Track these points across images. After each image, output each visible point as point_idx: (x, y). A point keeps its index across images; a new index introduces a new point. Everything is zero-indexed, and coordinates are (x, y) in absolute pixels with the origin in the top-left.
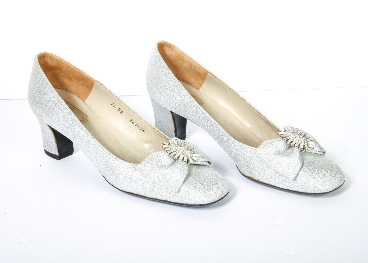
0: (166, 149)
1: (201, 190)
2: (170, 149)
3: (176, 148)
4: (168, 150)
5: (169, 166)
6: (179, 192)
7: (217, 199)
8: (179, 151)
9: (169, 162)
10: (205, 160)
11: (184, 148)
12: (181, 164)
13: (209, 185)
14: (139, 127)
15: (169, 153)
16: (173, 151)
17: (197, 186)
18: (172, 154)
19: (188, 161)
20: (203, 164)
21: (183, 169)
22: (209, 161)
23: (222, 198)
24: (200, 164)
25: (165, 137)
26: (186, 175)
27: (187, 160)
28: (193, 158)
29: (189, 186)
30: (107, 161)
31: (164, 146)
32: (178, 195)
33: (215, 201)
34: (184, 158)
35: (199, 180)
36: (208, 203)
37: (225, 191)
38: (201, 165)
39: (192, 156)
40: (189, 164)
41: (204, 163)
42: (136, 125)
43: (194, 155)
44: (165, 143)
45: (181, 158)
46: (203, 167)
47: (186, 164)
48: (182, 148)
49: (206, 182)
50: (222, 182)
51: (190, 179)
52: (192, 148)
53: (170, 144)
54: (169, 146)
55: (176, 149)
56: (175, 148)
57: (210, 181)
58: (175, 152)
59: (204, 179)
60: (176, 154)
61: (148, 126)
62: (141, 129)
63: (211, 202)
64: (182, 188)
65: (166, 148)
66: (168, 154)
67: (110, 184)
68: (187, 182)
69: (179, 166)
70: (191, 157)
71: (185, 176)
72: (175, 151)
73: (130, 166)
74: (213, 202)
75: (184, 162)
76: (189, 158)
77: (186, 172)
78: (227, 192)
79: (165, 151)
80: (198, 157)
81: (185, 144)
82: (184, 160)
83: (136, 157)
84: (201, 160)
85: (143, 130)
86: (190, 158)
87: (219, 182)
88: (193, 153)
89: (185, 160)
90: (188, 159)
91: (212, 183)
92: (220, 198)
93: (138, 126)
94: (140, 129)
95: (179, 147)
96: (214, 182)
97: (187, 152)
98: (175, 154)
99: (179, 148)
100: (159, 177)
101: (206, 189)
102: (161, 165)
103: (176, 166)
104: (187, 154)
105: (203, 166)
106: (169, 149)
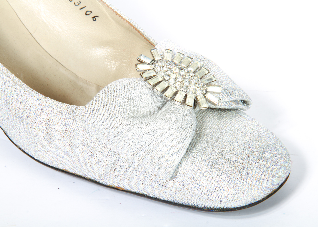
0: (145, 75)
1: (225, 175)
2: (155, 74)
3: (169, 72)
4: (150, 78)
5: (152, 114)
6: (175, 179)
7: (263, 196)
8: (175, 79)
9: (153, 106)
10: (234, 99)
11: (186, 71)
12: (181, 112)
13: (245, 161)
14: (84, 10)
15: (152, 84)
16: (160, 79)
17: (217, 166)
18: (159, 88)
19: (196, 103)
20: (230, 108)
21: (184, 124)
22: (245, 99)
23: (275, 192)
24: (224, 108)
25: (143, 36)
26: (192, 138)
27: (195, 101)
28: (209, 96)
29: (198, 164)
30: (8, 96)
31: (141, 67)
32: (171, 184)
33: (258, 200)
34: (186, 96)
35: (221, 150)
36: (242, 205)
37: (280, 174)
38: (225, 110)
39: (207, 92)
40: (197, 109)
41: (234, 106)
42: (77, 4)
43: (210, 89)
44: (142, 59)
45: (180, 97)
46: (229, 115)
47: (191, 109)
48: (182, 73)
49: (238, 155)
50: (275, 153)
51: (199, 147)
52: (207, 72)
53: (154, 60)
54: (153, 66)
55: (169, 76)
56: (167, 73)
57: (247, 152)
58: (165, 80)
59: (233, 147)
60: (169, 87)
61: (104, 9)
62: (88, 13)
63: (249, 203)
64: (180, 169)
65: (146, 70)
66: (151, 87)
67: (16, 145)
68: (194, 153)
69: (174, 118)
70: (204, 95)
71: (190, 140)
72: (167, 78)
73: (59, 110)
74: (253, 202)
75: (186, 107)
76: (199, 98)
77: (191, 131)
78: (285, 177)
79: (143, 79)
80: (219, 93)
81: (190, 60)
82: (187, 102)
83: (77, 77)
84: (226, 99)
85: (92, 15)
86: (202, 96)
87: (266, 155)
88: (208, 85)
89: (190, 101)
90: (196, 98)
91: (251, 158)
92: (270, 192)
93: (81, 6)
94: (86, 14)
95: (176, 70)
96: (257, 155)
97: (193, 83)
98: (167, 86)
99: (175, 72)
100: (128, 141)
101: (238, 173)
102: (133, 112)
103: (168, 116)
104: (194, 87)
105: (230, 112)
106: (153, 74)
